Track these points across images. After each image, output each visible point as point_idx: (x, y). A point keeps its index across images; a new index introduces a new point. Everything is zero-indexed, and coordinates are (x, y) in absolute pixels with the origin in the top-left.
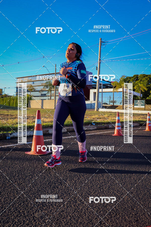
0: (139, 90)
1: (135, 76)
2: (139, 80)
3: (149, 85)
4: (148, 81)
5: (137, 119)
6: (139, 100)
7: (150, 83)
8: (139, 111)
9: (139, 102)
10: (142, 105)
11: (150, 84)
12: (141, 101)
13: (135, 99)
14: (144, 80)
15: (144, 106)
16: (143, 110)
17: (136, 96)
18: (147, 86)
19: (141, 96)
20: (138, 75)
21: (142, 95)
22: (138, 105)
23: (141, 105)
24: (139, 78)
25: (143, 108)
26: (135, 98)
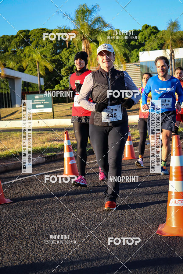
0: (34, 70)
1: (21, 32)
2: (34, 44)
3: (58, 56)
4: (55, 45)
5: (39, 146)
6: (37, 93)
7: (58, 51)
8: (39, 121)
9: (39, 99)
10: (46, 106)
11: (58, 54)
12: (41, 96)
13: (28, 90)
14: (45, 43)
15: (51, 109)
16: (50, 118)
17: (28, 83)
18: (53, 58)
19: (41, 84)
20: (28, 31)
21: (42, 80)
22: (37, 106)
23: (42, 106)
24: (31, 40)
25: (48, 113)
26: (25, 88)
